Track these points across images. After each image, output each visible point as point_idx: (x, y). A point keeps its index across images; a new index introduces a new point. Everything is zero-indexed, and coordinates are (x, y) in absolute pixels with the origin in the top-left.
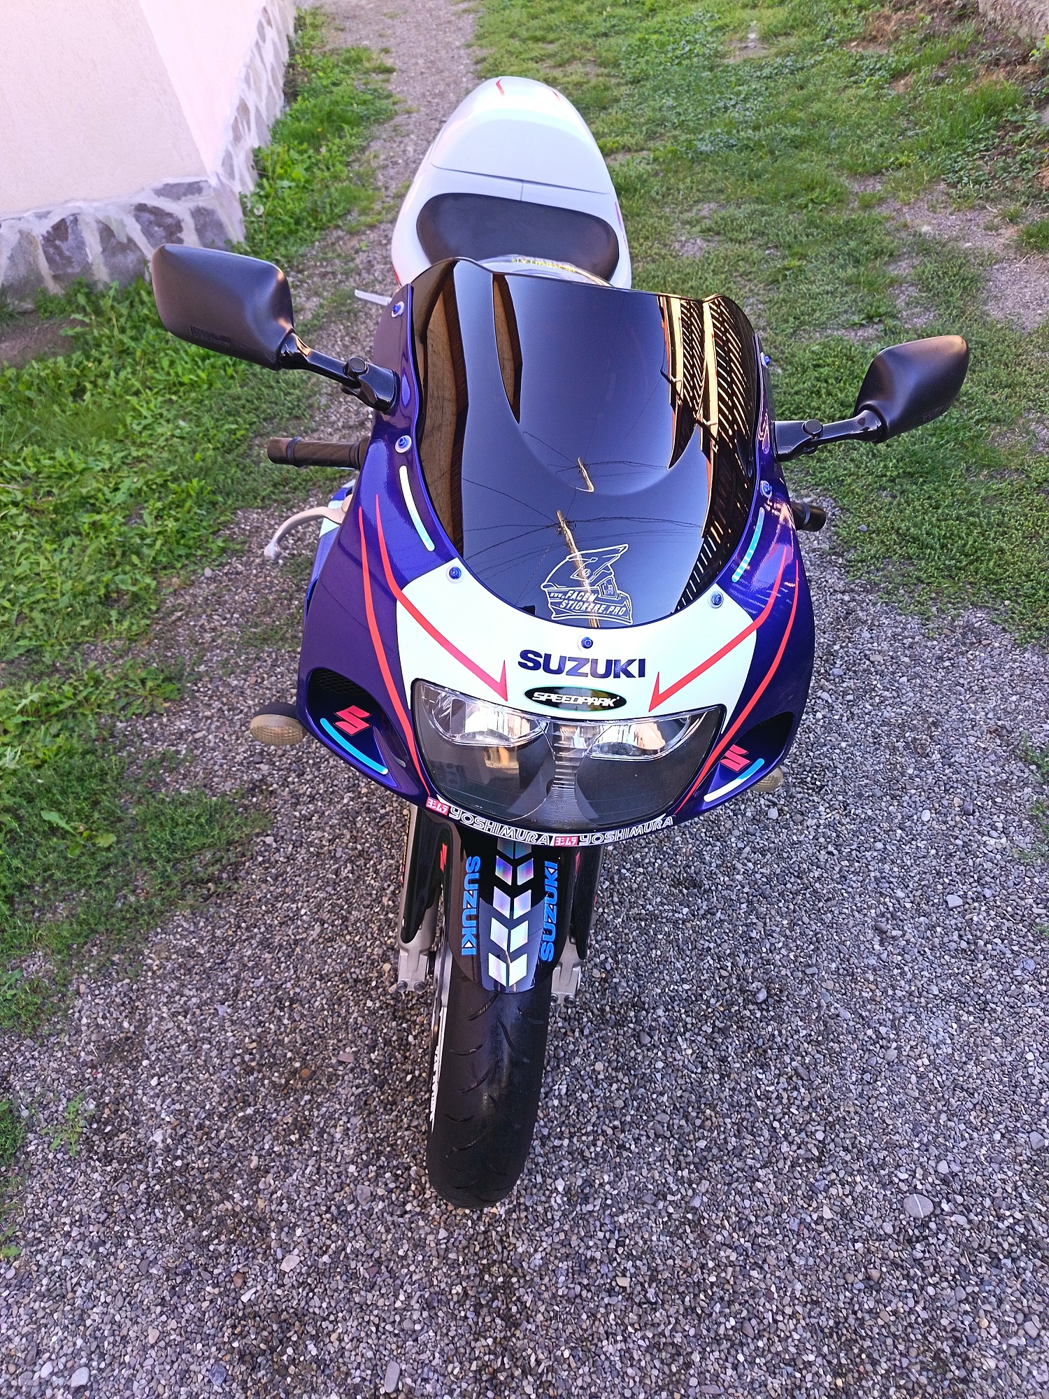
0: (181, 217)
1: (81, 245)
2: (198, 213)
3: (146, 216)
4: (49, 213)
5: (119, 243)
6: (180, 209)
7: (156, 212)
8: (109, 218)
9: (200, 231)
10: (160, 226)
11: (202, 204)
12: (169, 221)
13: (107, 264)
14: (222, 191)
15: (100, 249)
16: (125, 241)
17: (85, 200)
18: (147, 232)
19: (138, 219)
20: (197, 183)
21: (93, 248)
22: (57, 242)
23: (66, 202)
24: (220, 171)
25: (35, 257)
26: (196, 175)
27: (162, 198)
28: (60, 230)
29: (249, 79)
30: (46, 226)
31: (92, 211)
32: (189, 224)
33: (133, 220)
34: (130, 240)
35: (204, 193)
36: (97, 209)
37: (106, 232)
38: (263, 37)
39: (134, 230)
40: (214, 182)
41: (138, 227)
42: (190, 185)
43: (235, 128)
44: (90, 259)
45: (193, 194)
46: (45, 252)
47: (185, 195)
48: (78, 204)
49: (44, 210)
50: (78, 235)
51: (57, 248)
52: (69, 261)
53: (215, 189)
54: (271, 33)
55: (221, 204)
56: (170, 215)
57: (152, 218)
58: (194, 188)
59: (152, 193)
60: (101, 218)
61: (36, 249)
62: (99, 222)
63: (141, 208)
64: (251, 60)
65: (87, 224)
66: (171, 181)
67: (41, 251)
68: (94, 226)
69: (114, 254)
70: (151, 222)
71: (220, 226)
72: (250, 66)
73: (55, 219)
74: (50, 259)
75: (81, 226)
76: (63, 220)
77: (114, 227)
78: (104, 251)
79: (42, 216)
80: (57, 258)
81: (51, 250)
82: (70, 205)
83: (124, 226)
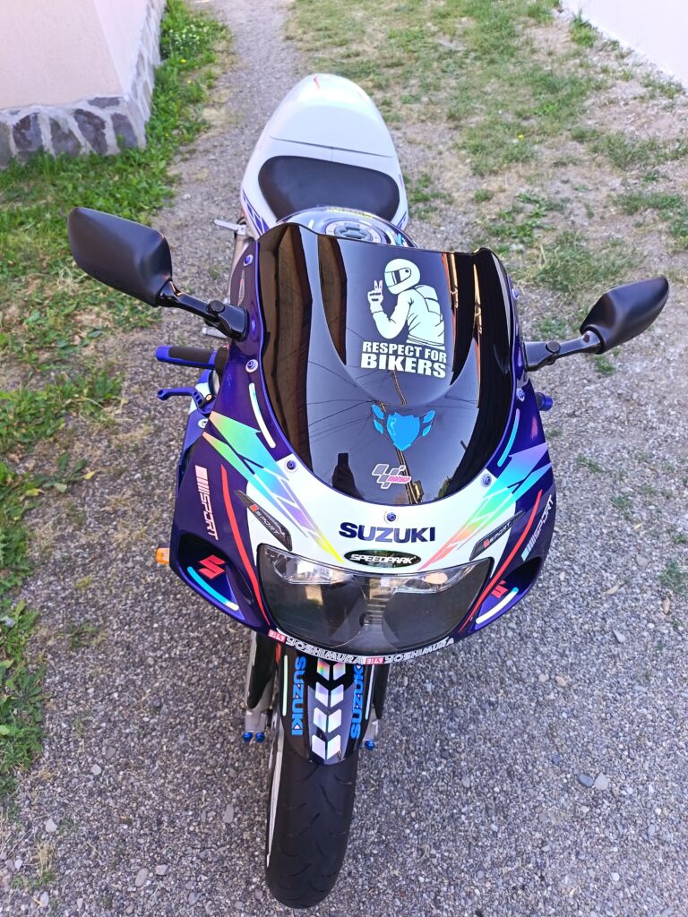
0: (104, 119)
1: (38, 133)
2: (116, 117)
3: (82, 117)
4: (18, 111)
5: (64, 133)
6: (105, 114)
7: (89, 115)
8: (57, 117)
9: (116, 128)
10: (90, 124)
11: (118, 112)
12: (97, 121)
13: (55, 147)
14: (130, 105)
15: (51, 137)
16: (67, 132)
17: (42, 105)
18: (81, 128)
19: (76, 119)
20: (117, 98)
21: (46, 138)
22: (23, 131)
23: (30, 105)
24: (130, 92)
25: (8, 139)
26: (117, 93)
27: (93, 107)
28: (25, 123)
29: (144, 39)
30: (15, 120)
31: (47, 112)
32: (109, 124)
33: (73, 119)
34: (71, 132)
35: (121, 105)
36: (50, 111)
37: (55, 126)
38: (149, 14)
39: (73, 126)
40: (127, 98)
41: (76, 124)
42: (112, 99)
43: (137, 67)
44: (44, 143)
45: (113, 105)
46: (14, 137)
47: (108, 105)
48: (38, 107)
49: (16, 109)
50: (37, 126)
51: (22, 134)
52: (30, 143)
53: (127, 103)
54: (154, 13)
55: (131, 113)
56: (97, 117)
57: (86, 119)
58: (114, 102)
59: (86, 103)
60: (53, 117)
61: (9, 133)
62: (51, 119)
63: (79, 113)
64: (144, 27)
65: (44, 120)
66: (99, 96)
67: (11, 136)
68: (48, 121)
69: (59, 141)
70: (84, 122)
71: (129, 127)
72: (143, 31)
73: (22, 115)
74: (17, 142)
75: (40, 121)
76: (28, 117)
77: (61, 123)
78: (52, 139)
79: (14, 113)
80: (22, 141)
81: (19, 136)
82: (33, 107)
83: (67, 122)
